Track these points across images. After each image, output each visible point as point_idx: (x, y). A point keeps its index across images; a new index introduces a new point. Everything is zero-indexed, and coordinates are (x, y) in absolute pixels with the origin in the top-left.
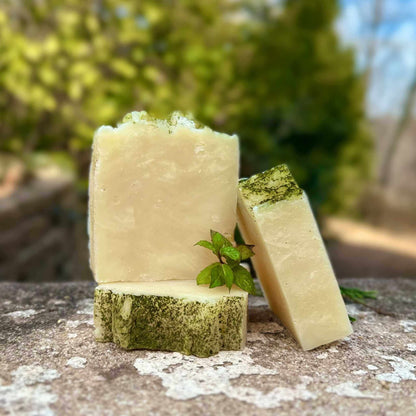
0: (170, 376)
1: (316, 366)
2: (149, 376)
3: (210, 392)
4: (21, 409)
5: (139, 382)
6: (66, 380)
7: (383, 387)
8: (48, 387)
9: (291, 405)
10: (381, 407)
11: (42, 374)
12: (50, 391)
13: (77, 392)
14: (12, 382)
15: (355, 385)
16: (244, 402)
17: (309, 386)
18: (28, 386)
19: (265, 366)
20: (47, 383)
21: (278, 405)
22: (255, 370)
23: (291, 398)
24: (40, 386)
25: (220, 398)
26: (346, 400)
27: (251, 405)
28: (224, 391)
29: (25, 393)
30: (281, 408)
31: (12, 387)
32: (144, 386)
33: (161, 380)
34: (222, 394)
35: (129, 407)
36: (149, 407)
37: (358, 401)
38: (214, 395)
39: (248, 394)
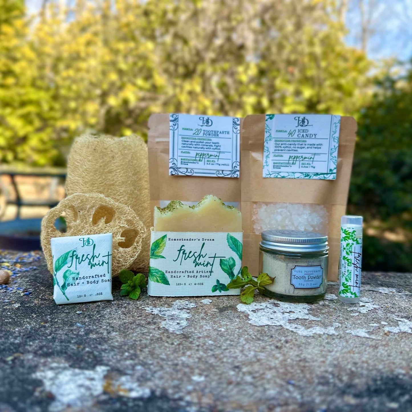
0: (255, 314)
1: (347, 319)
2: (243, 313)
3: (274, 324)
4: (172, 319)
5: (236, 314)
6: (198, 309)
7: (385, 334)
8: (188, 311)
9: (320, 336)
10: (377, 343)
11: (187, 305)
12: (188, 313)
13: (202, 315)
14: (171, 307)
15: (367, 331)
16: (292, 331)
17: (336, 329)
18: (178, 309)
19: (314, 315)
20: (188, 309)
21: (312, 335)
22: (306, 317)
23: (322, 333)
24: (184, 310)
25: (280, 328)
26: (356, 338)
27: (296, 333)
28: (282, 325)
29: (176, 312)
30: (313, 337)
31: (171, 309)
32: (238, 317)
33: (249, 315)
34: (281, 326)
35: (227, 325)
36: (237, 327)
37: (364, 339)
38: (276, 326)
39: (296, 328)
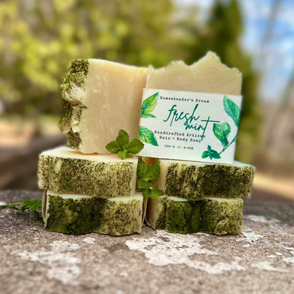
0: (149, 252)
1: (242, 251)
2: (136, 251)
3: (176, 263)
4: (59, 266)
5: (130, 254)
6: (84, 251)
7: (288, 265)
8: (74, 254)
9: (229, 273)
10: (287, 277)
11: (69, 246)
12: (75, 256)
13: (92, 257)
14: (50, 250)
15: (270, 263)
16: (199, 270)
17: (240, 263)
18: (61, 252)
19: (210, 249)
20: (72, 251)
21: (221, 272)
22: (203, 251)
23: (229, 269)
24: (69, 253)
25: (183, 267)
26: (264, 273)
27: (203, 271)
28: (186, 262)
29: (60, 257)
30: (224, 275)
31: (51, 253)
32: (134, 257)
33: (144, 254)
34: (184, 264)
35: (126, 268)
36: (139, 269)
37: (273, 273)
38: (179, 265)
39: (201, 265)
